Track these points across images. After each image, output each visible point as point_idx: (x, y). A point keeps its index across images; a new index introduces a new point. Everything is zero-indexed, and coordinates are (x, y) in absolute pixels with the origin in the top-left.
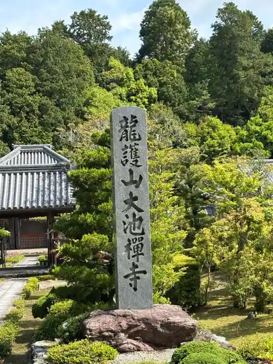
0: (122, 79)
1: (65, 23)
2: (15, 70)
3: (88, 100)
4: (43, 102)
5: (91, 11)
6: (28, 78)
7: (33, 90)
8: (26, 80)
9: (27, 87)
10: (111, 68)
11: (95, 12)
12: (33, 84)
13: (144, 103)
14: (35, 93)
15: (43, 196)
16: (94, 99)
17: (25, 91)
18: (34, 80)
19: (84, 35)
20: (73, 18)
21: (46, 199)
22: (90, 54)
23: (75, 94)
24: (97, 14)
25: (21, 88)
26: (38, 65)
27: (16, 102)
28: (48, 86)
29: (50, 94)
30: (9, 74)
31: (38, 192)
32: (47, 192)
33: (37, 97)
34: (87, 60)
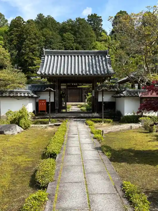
0: (106, 40)
1: (85, 19)
2: (67, 33)
3: (94, 47)
4: (77, 46)
5: (95, 14)
6: (72, 36)
7: (74, 41)
8: (71, 37)
9: (71, 40)
10: (102, 36)
11: (97, 14)
12: (73, 39)
13: (114, 49)
14: (74, 43)
15: (93, 68)
16: (96, 46)
17: (70, 41)
18: (74, 37)
19: (92, 23)
20: (88, 17)
21: (95, 70)
22: (95, 30)
23: (89, 44)
24: (97, 16)
25: (69, 40)
26: (76, 32)
27: (67, 46)
28: (79, 40)
29: (80, 43)
30: (64, 35)
31: (89, 66)
32: (94, 66)
33: (75, 44)
34: (93, 32)
